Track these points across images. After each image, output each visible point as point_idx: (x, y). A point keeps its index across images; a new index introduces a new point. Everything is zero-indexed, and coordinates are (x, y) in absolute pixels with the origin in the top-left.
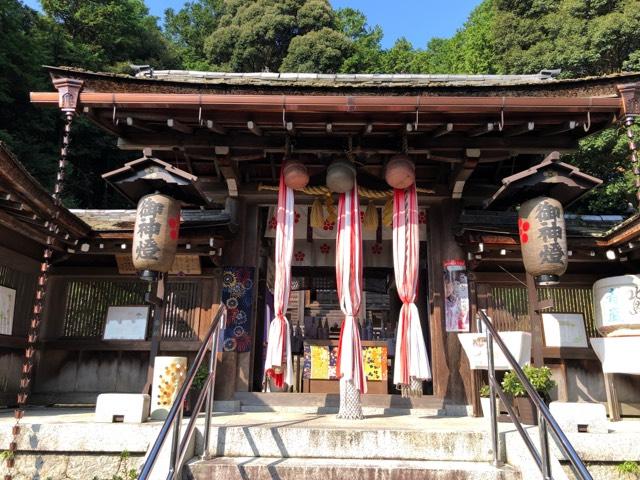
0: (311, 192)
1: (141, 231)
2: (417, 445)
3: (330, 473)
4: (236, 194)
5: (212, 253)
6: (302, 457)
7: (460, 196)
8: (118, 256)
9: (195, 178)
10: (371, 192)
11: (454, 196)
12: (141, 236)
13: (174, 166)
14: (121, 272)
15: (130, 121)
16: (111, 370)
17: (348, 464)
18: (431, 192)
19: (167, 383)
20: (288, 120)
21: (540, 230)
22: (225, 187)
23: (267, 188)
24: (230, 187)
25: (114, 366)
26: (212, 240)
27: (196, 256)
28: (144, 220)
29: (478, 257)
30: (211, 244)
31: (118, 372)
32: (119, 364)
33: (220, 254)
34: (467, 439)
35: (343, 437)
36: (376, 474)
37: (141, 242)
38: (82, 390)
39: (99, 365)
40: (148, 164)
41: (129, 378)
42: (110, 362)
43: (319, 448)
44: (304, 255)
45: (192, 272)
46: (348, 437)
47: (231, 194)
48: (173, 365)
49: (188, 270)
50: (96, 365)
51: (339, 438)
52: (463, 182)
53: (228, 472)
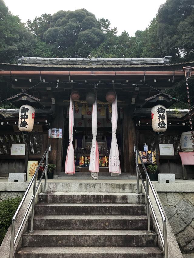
0: (82, 102)
1: (21, 118)
2: (113, 188)
3: (84, 196)
4: (55, 103)
5: (47, 125)
6: (76, 192)
7: (134, 103)
8: (14, 126)
9: (40, 100)
10: (103, 102)
11: (132, 103)
12: (21, 120)
13: (32, 95)
14: (15, 131)
15: (16, 80)
16: (13, 166)
17: (91, 194)
18: (124, 102)
19: (32, 169)
20: (71, 79)
21: (158, 116)
22: (51, 101)
23: (66, 101)
24: (52, 101)
25: (14, 164)
26: (46, 120)
27: (41, 126)
28: (22, 114)
29: (139, 125)
30: (46, 122)
31: (15, 166)
32: (15, 163)
33: (50, 125)
34: (129, 186)
35: (90, 186)
36: (99, 197)
37: (21, 122)
38: (3, 172)
39: (9, 164)
40: (23, 95)
41: (19, 168)
42: (12, 163)
43: (82, 189)
44: (81, 123)
45: (40, 131)
46: (91, 186)
47: (53, 103)
48: (34, 164)
49: (39, 131)
50: (7, 164)
51: (88, 186)
52: (135, 99)
53: (52, 196)
